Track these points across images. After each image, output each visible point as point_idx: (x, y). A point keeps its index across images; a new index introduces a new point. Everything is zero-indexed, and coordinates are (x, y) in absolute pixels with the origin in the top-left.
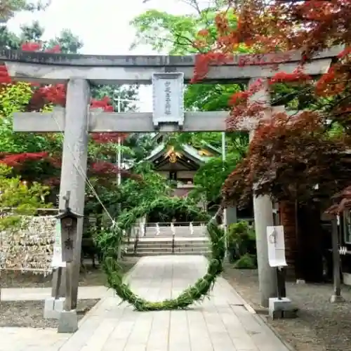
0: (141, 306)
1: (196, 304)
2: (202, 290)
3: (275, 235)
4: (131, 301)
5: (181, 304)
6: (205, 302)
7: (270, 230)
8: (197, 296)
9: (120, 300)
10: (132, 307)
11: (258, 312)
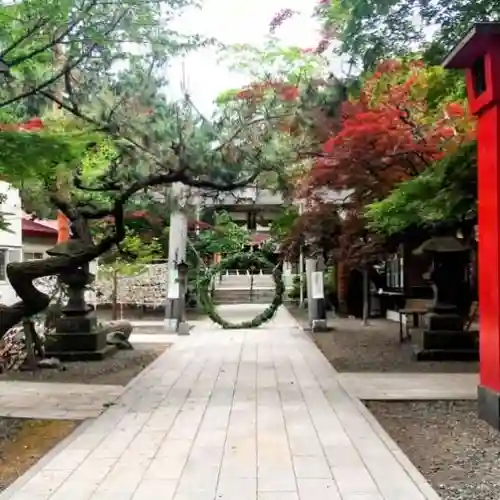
0: (226, 326)
1: (264, 324)
2: (269, 315)
3: (317, 277)
4: (220, 322)
5: (254, 325)
6: (270, 323)
7: (314, 274)
8: (264, 320)
9: (212, 322)
10: (220, 327)
11: (305, 330)
